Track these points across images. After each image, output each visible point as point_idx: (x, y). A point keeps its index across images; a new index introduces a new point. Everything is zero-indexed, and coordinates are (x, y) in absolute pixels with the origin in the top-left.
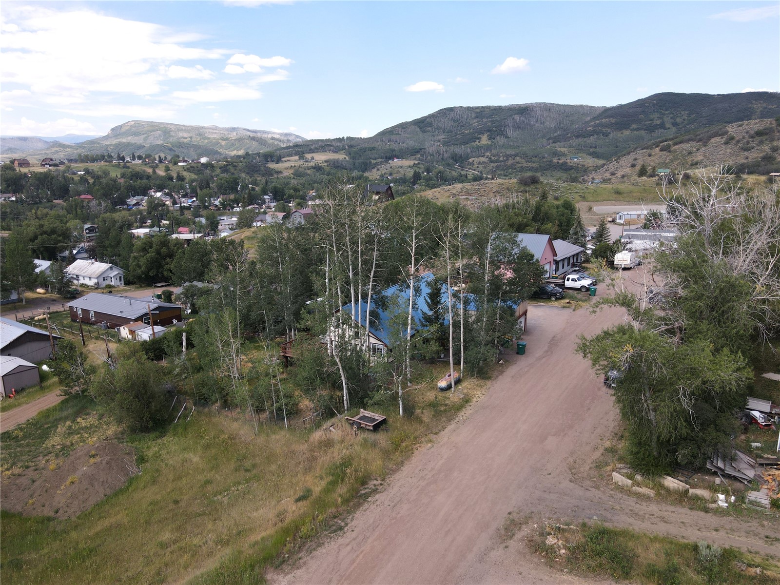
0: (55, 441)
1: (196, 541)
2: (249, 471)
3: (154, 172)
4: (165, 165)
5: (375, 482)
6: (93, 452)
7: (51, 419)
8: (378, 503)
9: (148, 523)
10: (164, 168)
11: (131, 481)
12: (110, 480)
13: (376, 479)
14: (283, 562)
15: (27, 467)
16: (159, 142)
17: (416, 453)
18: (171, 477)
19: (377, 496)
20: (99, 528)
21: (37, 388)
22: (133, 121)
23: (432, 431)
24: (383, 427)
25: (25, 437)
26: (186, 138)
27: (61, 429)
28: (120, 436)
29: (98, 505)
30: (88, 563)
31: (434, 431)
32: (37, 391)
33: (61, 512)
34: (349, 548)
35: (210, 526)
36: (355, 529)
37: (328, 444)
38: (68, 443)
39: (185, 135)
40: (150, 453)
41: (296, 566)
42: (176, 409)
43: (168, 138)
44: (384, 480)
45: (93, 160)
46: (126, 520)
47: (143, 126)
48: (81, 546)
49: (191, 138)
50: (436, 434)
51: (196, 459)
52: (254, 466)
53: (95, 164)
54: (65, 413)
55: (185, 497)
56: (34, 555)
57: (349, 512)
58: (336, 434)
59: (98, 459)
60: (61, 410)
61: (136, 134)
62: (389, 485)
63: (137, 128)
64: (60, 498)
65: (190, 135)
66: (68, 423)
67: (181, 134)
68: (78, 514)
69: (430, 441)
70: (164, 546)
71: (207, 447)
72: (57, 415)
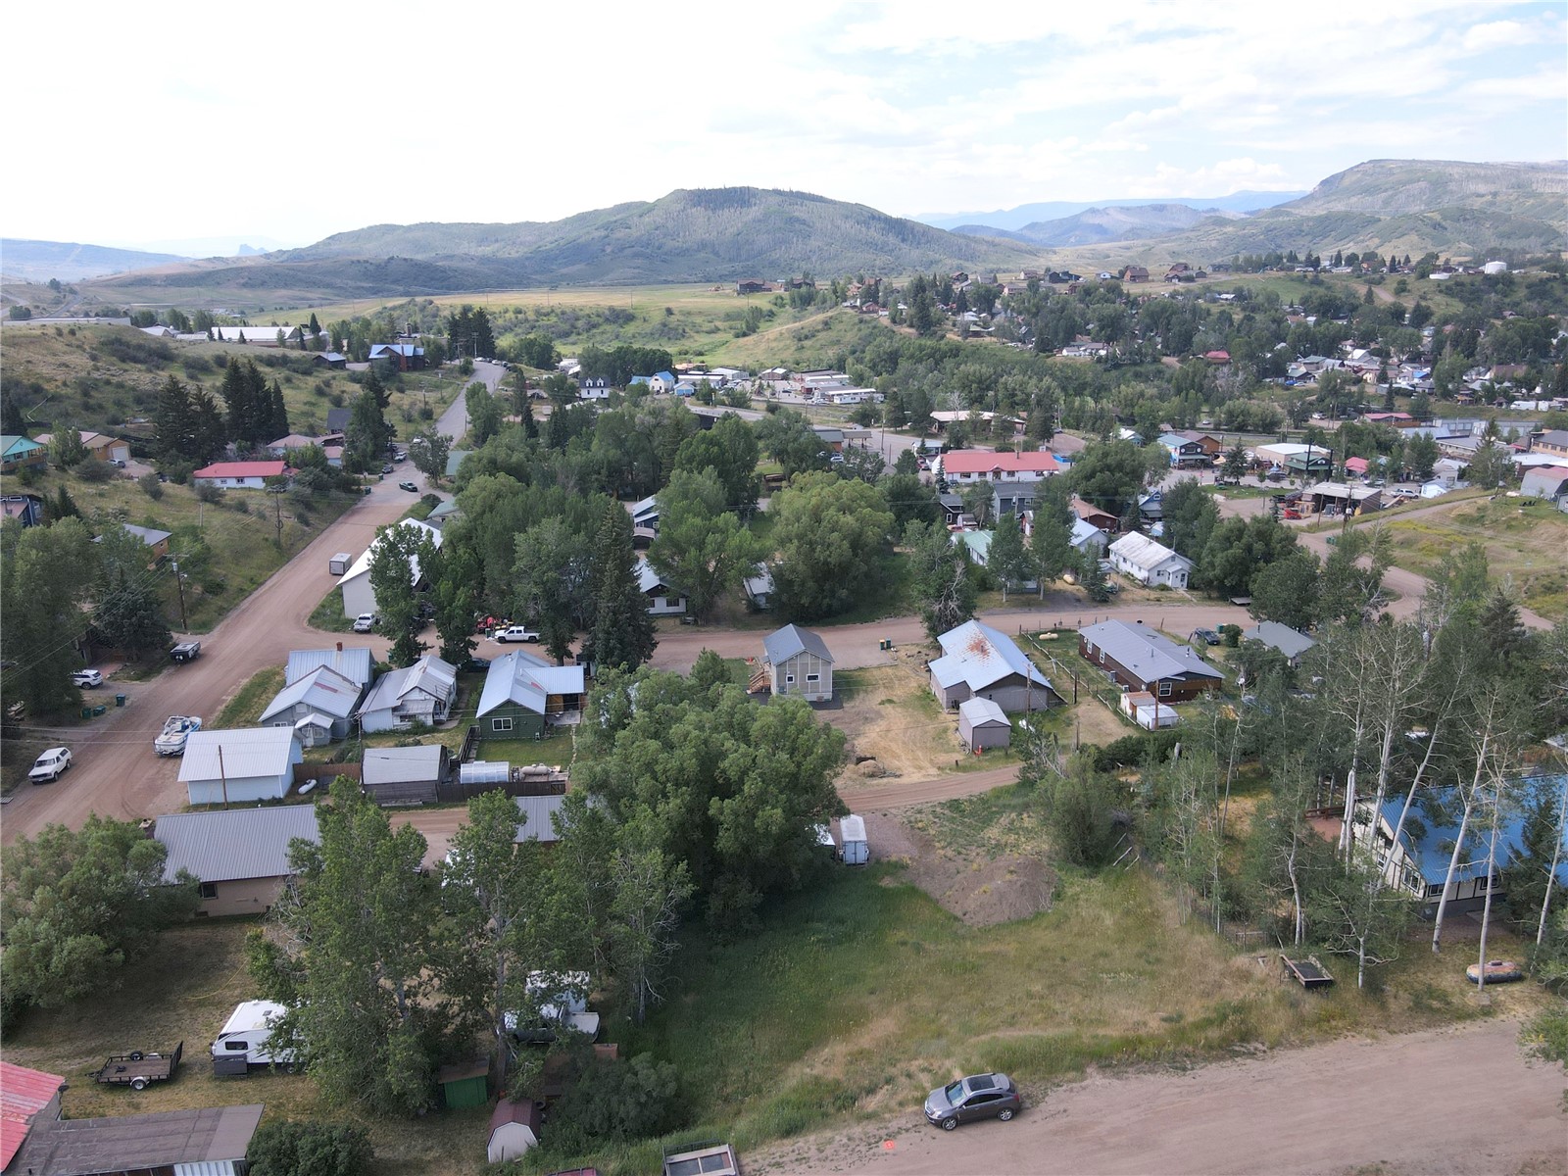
0: (993, 833)
1: (1058, 1006)
2: (1150, 963)
3: (1370, 295)
4: (1399, 278)
5: (1260, 1046)
6: (1012, 868)
7: (1001, 802)
8: (1244, 1068)
9: (1029, 966)
10: (1395, 285)
11: (1038, 915)
12: (1018, 905)
13: (1263, 1044)
14: (1109, 1066)
15: (960, 853)
16: (1415, 208)
17: (1342, 1040)
18: (1076, 930)
19: (1248, 1061)
20: (988, 949)
21: (1002, 753)
22: (1370, 162)
23: (1390, 1024)
24: (1322, 989)
25: (972, 814)
26: (1483, 196)
27: (1004, 820)
28: (1054, 856)
29: (999, 926)
30: (967, 976)
31: (1392, 1027)
32: (1000, 757)
33: (967, 916)
34: (1178, 1090)
35: (1077, 1000)
36: (1198, 1078)
37: (1245, 976)
38: (1003, 842)
39: (1482, 188)
40: (1070, 892)
41: (1117, 1076)
42: (1120, 849)
43: (1439, 197)
44: (1271, 1048)
45: (1260, 266)
46: (1013, 953)
47: (1391, 172)
48: (969, 958)
49: (1495, 194)
50: (1392, 1032)
51: (1109, 921)
52: (1158, 960)
53: (1259, 276)
54: (1015, 801)
55: (1075, 959)
56: (932, 947)
57: (1205, 1059)
58: (1261, 969)
59: (1014, 877)
60: (1013, 795)
61: (1369, 190)
62: (1273, 1057)
63: (1375, 177)
64: (971, 904)
65: (1493, 188)
66: (1013, 815)
67: (1472, 187)
68: (981, 925)
69: (1374, 1037)
70: (1030, 996)
71: (1127, 913)
72: (1006, 800)
